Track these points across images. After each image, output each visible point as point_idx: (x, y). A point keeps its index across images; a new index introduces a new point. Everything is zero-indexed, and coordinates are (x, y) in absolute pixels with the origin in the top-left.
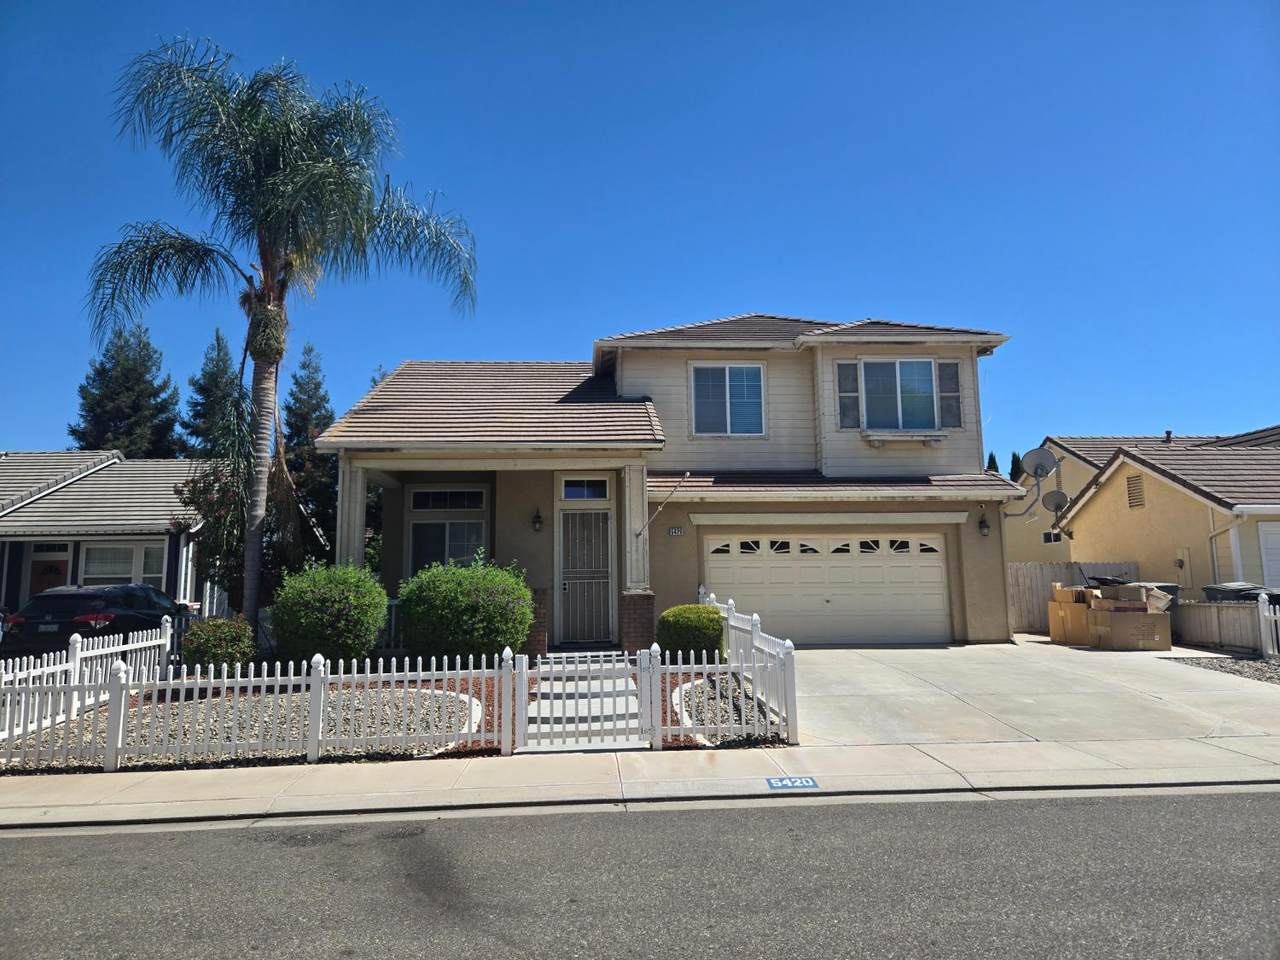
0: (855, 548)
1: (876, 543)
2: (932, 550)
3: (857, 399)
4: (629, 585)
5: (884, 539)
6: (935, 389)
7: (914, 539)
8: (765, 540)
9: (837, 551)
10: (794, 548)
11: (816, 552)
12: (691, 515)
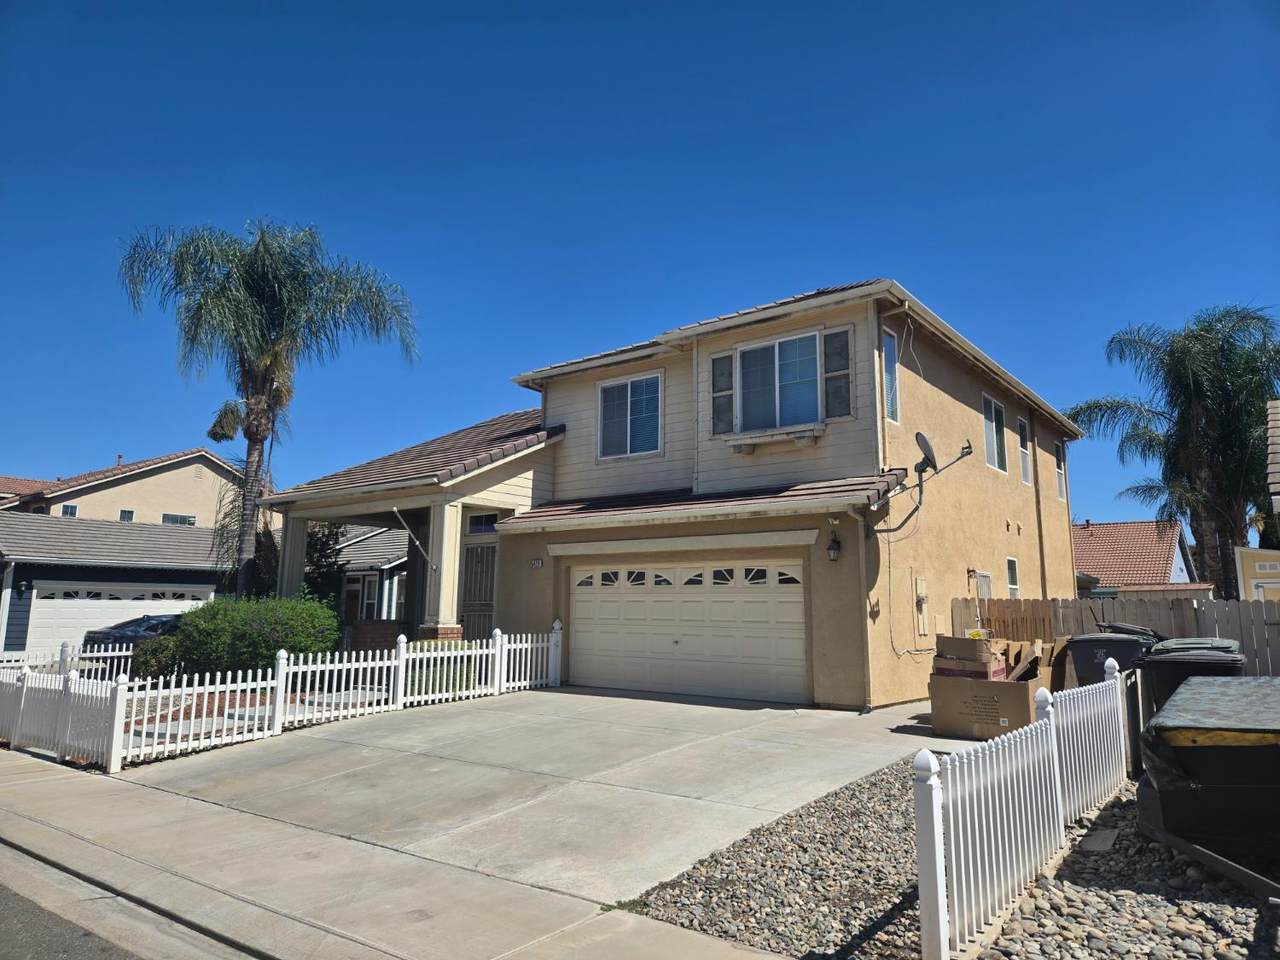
0: (708, 579)
1: (730, 572)
2: (792, 581)
3: (731, 397)
4: (427, 618)
5: (739, 566)
6: (820, 369)
7: (773, 567)
8: (623, 570)
9: (690, 582)
10: (650, 580)
11: (669, 583)
12: (549, 546)
